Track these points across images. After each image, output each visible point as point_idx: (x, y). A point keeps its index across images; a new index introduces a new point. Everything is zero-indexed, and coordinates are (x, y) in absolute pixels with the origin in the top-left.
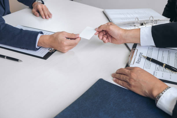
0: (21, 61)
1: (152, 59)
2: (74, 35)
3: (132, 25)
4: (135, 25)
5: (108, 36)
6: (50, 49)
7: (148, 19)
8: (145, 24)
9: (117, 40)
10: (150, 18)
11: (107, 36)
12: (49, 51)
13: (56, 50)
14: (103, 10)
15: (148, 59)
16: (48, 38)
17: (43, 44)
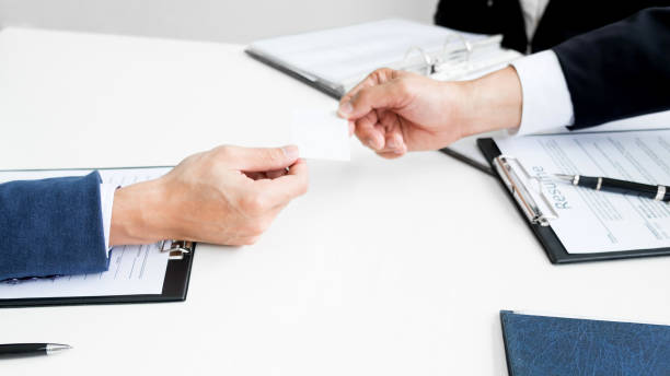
0: (66, 347)
1: (603, 179)
5: (390, 128)
9: (433, 134)
16: (156, 194)
17: (131, 232)
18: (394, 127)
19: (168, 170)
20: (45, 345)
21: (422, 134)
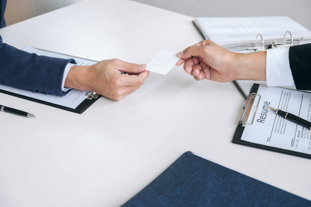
0: (32, 115)
1: (289, 113)
2: (136, 67)
3: (250, 48)
4: (255, 48)
5: (204, 67)
6: (89, 94)
7: (282, 37)
8: (274, 46)
9: (220, 74)
10: (284, 36)
11: (202, 67)
12: (86, 97)
13: (100, 96)
14: (192, 19)
15: (281, 113)
17: (75, 83)
18: (205, 67)
19: (96, 63)
20: (27, 113)
21: (216, 74)
